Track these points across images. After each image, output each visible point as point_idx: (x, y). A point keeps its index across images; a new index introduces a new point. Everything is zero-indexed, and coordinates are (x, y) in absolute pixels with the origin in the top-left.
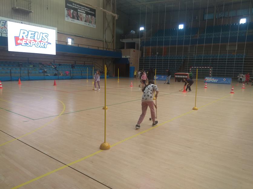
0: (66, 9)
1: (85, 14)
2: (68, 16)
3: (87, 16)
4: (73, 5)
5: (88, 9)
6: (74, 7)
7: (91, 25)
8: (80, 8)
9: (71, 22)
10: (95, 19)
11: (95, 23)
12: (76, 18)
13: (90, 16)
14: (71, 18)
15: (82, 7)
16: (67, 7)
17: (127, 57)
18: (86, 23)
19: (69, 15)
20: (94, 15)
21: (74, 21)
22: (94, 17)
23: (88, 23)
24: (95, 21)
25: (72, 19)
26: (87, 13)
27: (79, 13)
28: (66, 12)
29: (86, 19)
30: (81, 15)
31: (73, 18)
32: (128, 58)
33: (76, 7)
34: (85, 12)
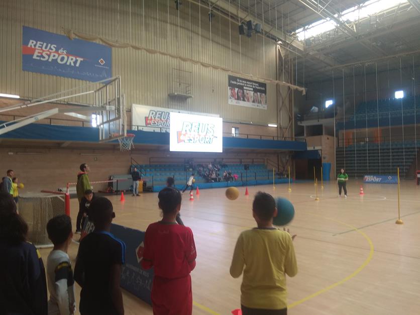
0: (229, 88)
1: (253, 92)
2: (232, 98)
3: (255, 94)
4: (237, 82)
5: (256, 85)
6: (239, 84)
7: (260, 106)
8: (246, 84)
9: (236, 104)
10: (266, 97)
11: (266, 102)
12: (242, 99)
13: (259, 94)
14: (235, 99)
15: (249, 83)
16: (230, 85)
17: (317, 148)
18: (254, 104)
19: (233, 96)
20: (265, 92)
21: (239, 103)
22: (264, 94)
23: (256, 104)
24: (266, 100)
25: (236, 101)
26: (255, 91)
27: (245, 91)
28: (229, 92)
29: (254, 98)
30: (248, 94)
31: (238, 99)
32: (317, 150)
33: (241, 84)
34: (252, 89)
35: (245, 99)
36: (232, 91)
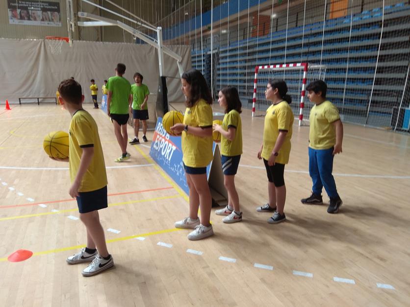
0: (9, 10)
1: (41, 12)
2: (13, 18)
3: (44, 13)
7: (51, 24)
8: (32, 4)
11: (60, 20)
12: (26, 18)
13: (49, 13)
14: (18, 19)
19: (14, 16)
24: (60, 18)
27: (30, 11)
28: (10, 14)
29: (43, 17)
30: (34, 14)
33: (25, 5)
34: (40, 9)
35: (31, 18)
36: (14, 12)
